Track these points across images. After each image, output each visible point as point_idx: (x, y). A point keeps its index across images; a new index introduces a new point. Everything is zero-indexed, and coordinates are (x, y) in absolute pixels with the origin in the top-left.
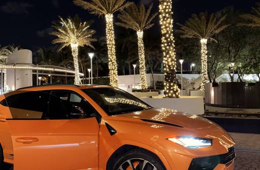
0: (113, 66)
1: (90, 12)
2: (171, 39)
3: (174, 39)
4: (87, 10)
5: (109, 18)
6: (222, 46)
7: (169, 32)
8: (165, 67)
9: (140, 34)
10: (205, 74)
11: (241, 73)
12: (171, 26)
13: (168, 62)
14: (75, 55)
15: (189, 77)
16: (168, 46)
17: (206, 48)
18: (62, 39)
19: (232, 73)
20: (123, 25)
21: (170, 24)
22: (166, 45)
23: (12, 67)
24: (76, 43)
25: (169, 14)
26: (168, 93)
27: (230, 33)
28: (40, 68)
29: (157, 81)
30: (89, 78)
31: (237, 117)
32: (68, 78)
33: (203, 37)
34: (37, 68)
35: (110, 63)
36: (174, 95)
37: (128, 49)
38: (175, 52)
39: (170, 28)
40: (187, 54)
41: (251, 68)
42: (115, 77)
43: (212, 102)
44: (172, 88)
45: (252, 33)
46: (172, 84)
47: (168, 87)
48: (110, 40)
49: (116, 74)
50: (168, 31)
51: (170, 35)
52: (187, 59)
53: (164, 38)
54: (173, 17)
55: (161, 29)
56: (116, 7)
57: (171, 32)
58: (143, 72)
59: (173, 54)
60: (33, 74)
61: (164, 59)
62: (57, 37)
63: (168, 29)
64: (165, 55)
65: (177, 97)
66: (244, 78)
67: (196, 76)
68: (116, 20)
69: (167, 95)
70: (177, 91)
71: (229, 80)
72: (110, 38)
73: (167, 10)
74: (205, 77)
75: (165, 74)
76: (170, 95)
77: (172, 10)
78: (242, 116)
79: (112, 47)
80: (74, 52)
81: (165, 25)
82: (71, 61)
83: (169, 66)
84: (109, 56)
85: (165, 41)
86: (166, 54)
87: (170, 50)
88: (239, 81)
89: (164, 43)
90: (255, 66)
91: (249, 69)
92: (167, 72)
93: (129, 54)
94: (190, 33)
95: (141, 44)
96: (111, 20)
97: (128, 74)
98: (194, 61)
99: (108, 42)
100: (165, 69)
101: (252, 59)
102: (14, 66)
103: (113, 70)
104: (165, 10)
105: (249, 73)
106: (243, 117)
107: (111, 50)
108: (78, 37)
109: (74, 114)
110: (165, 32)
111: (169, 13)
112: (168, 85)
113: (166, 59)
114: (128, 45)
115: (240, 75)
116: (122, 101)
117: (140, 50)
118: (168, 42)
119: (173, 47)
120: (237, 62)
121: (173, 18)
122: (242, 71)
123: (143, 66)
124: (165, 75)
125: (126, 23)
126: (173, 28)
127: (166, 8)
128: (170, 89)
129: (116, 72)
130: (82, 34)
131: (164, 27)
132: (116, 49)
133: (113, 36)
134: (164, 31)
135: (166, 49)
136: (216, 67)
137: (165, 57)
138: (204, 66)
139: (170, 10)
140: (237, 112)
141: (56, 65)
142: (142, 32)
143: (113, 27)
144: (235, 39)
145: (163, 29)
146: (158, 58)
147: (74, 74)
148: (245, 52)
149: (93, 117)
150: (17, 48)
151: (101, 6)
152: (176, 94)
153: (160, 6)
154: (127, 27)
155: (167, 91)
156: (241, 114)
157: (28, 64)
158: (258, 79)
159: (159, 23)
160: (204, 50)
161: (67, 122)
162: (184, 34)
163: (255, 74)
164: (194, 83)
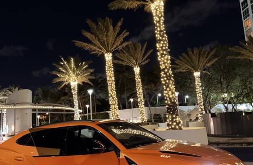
0: (113, 101)
1: (90, 52)
2: (169, 74)
3: (172, 74)
4: (88, 51)
5: (108, 57)
6: (214, 78)
7: (168, 67)
8: (166, 100)
9: (137, 70)
10: (201, 106)
11: (234, 103)
12: (169, 62)
13: (169, 95)
14: (75, 92)
15: (185, 109)
16: (167, 80)
17: (199, 80)
18: (62, 78)
19: (226, 103)
20: (121, 62)
21: (167, 60)
22: (165, 79)
23: (13, 107)
24: (75, 81)
25: (166, 52)
26: (171, 125)
27: (221, 66)
28: (40, 107)
29: (155, 115)
30: (88, 114)
31: (238, 146)
32: (67, 115)
33: (196, 71)
34: (36, 107)
35: (110, 98)
36: (177, 127)
37: (124, 85)
38: (174, 85)
39: (168, 64)
40: (181, 87)
41: (244, 98)
42: (116, 112)
43: (213, 133)
44: (174, 120)
45: (240, 65)
46: (174, 116)
47: (170, 119)
48: (110, 77)
49: (117, 108)
50: (166, 67)
51: (168, 70)
52: (182, 92)
53: (163, 73)
54: (170, 53)
55: (160, 65)
56: (115, 46)
57: (170, 67)
58: (142, 105)
59: (172, 87)
60: (32, 113)
61: (165, 92)
62: (58, 76)
63: (166, 64)
64: (165, 88)
65: (180, 128)
66: (238, 108)
67: (192, 108)
68: (114, 58)
69: (170, 127)
70: (180, 122)
71: (224, 111)
72: (110, 75)
73: (164, 48)
74: (201, 108)
75: (167, 106)
76: (173, 126)
77: (169, 48)
78: (244, 144)
79: (112, 83)
80: (74, 89)
81: (163, 61)
82: (71, 98)
83: (170, 99)
84: (110, 91)
85: (164, 76)
86: (167, 88)
87: (170, 84)
88: (234, 111)
89: (163, 77)
90: (247, 96)
91: (241, 98)
92: (168, 105)
93: (125, 89)
94: (184, 67)
95: (138, 79)
96: (111, 58)
97: (126, 108)
98: (188, 93)
99: (108, 79)
100: (166, 102)
101: (243, 89)
102: (14, 106)
103: (114, 105)
104: (162, 47)
105: (242, 103)
106: (244, 146)
107: (111, 86)
108: (77, 75)
109: (96, 149)
110: (164, 67)
111: (166, 50)
112: (170, 117)
113: (167, 92)
114: (124, 81)
115: (234, 105)
116: (129, 131)
117: (138, 84)
118: (167, 77)
119: (172, 80)
120: (229, 93)
121: (170, 55)
122: (235, 101)
123: (141, 100)
124: (167, 108)
125: (122, 61)
126: (171, 64)
127: (163, 46)
128: (172, 121)
129: (117, 107)
130: (81, 73)
131: (162, 62)
132: (116, 84)
133: (113, 73)
134: (162, 67)
135: (166, 82)
136: (210, 98)
137: (166, 90)
138: (200, 97)
139: (167, 48)
140: (239, 141)
141: (55, 103)
142: (139, 68)
143: (112, 65)
144: (225, 71)
145: (161, 65)
146: (153, 92)
147: (74, 111)
148: (237, 82)
149: (112, 151)
150: (17, 88)
151: (101, 46)
152: (179, 126)
153: (157, 45)
154: (125, 64)
155: (170, 123)
156: (242, 143)
157: (28, 103)
158: (251, 108)
159: (157, 59)
160: (198, 83)
161: (89, 157)
162: (177, 69)
163: (248, 104)
164: (190, 115)
